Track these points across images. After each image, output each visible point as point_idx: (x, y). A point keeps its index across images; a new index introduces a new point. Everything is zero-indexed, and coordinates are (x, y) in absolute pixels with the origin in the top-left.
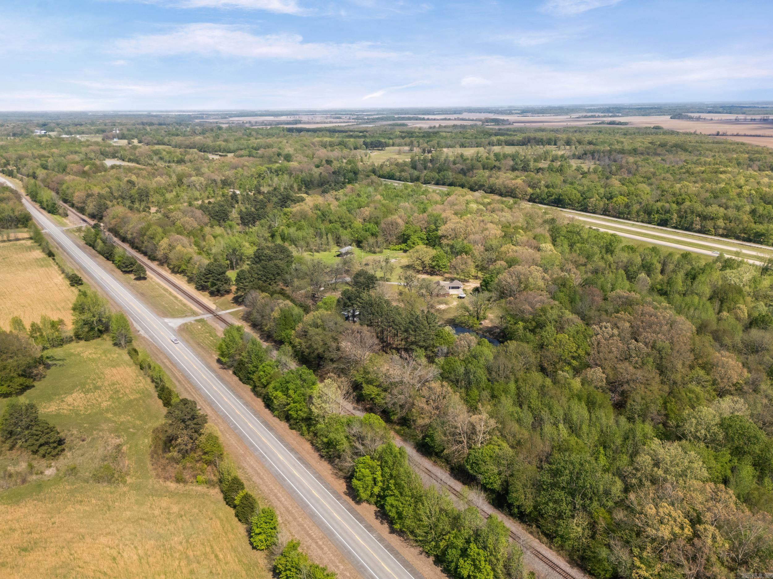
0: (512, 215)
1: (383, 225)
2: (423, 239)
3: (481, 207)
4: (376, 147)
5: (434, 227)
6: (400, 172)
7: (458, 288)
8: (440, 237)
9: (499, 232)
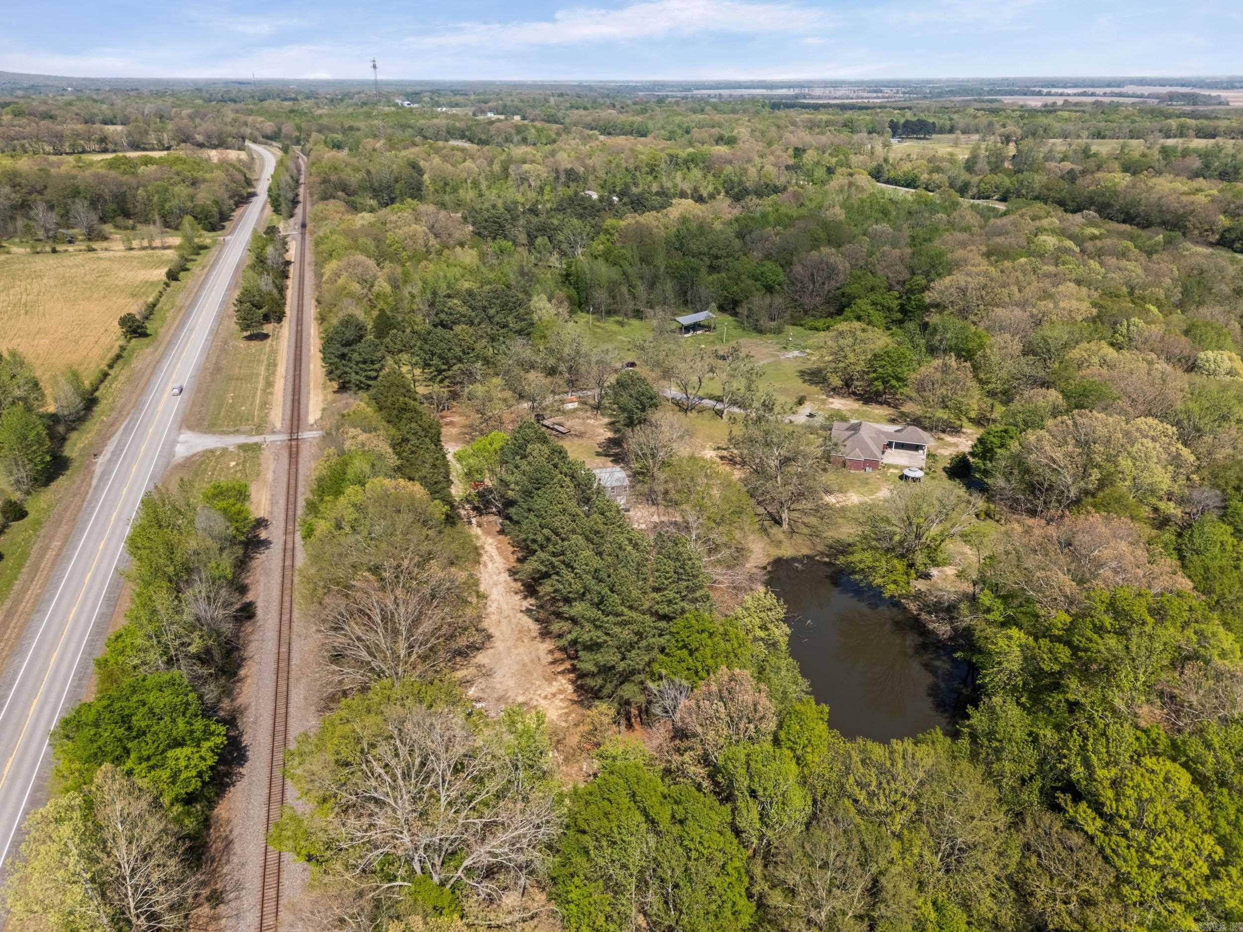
0: (1146, 269)
1: (798, 269)
2: (890, 309)
3: (1069, 244)
4: (914, 133)
5: (924, 282)
6: (930, 172)
7: (917, 448)
8: (926, 308)
9: (1085, 306)
